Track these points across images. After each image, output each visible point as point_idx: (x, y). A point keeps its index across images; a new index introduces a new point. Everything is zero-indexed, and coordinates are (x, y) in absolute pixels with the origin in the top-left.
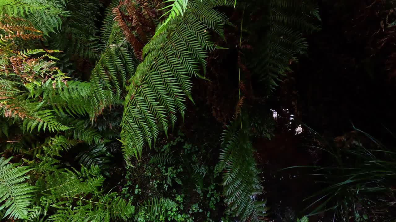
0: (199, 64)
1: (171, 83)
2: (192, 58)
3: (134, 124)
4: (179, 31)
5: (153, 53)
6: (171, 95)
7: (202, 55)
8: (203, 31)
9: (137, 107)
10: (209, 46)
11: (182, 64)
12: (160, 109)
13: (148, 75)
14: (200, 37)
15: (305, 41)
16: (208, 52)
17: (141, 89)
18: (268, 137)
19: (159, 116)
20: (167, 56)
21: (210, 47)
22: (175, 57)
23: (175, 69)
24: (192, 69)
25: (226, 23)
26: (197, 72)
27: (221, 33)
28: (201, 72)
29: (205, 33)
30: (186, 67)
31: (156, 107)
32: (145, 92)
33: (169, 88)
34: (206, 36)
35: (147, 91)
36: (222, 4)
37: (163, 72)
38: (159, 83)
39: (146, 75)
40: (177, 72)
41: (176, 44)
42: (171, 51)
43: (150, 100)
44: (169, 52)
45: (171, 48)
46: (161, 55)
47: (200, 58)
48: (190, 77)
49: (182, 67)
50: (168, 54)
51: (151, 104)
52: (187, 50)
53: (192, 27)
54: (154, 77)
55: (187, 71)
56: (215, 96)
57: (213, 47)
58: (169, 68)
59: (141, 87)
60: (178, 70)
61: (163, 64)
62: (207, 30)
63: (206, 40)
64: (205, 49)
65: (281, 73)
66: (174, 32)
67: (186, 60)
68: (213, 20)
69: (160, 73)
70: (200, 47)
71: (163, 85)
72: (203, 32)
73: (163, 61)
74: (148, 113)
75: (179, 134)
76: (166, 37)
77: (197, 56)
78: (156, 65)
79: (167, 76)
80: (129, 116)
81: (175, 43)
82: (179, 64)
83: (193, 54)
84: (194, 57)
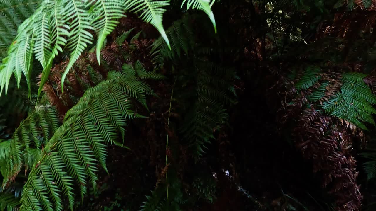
0: (118, 132)
1: (84, 151)
2: (110, 126)
3: (34, 198)
4: (101, 99)
5: (72, 118)
6: (83, 163)
7: (121, 123)
8: (125, 100)
9: (41, 177)
10: (129, 114)
11: (98, 131)
12: (66, 181)
13: (60, 141)
14: (120, 106)
15: (226, 112)
16: (127, 120)
17: (49, 157)
18: (210, 200)
19: (65, 188)
20: (84, 122)
21: (130, 116)
22: (93, 124)
23: (90, 136)
24: (109, 137)
25: (150, 93)
26: (114, 140)
27: (144, 103)
28: (119, 140)
29: (126, 102)
30: (102, 135)
31: (62, 177)
32: (53, 160)
33: (81, 156)
34: (126, 106)
35: (54, 159)
36: (150, 76)
37: (77, 139)
38: (70, 150)
39: (59, 141)
40: (92, 139)
41: (95, 112)
42: (89, 118)
43: (57, 170)
44: (86, 119)
45: (90, 115)
46: (79, 121)
47: (118, 126)
48: (106, 145)
49: (97, 135)
50: (85, 121)
51: (57, 174)
52: (106, 117)
53: (115, 96)
54: (66, 144)
55: (103, 139)
56: (159, 155)
57: (133, 115)
58: (84, 135)
59: (50, 155)
60: (93, 138)
61: (78, 130)
62: (128, 99)
63: (127, 109)
64: (124, 117)
65: (206, 140)
66: (96, 99)
67: (104, 128)
68: (136, 91)
69: (73, 140)
70: (121, 115)
71: (75, 153)
72: (124, 102)
73: (78, 128)
74: (52, 185)
75: (116, 198)
76: (87, 103)
77: (116, 124)
78: (72, 131)
79: (80, 143)
80: (30, 187)
81: (94, 110)
82: (95, 131)
83: (111, 122)
84: (112, 124)
